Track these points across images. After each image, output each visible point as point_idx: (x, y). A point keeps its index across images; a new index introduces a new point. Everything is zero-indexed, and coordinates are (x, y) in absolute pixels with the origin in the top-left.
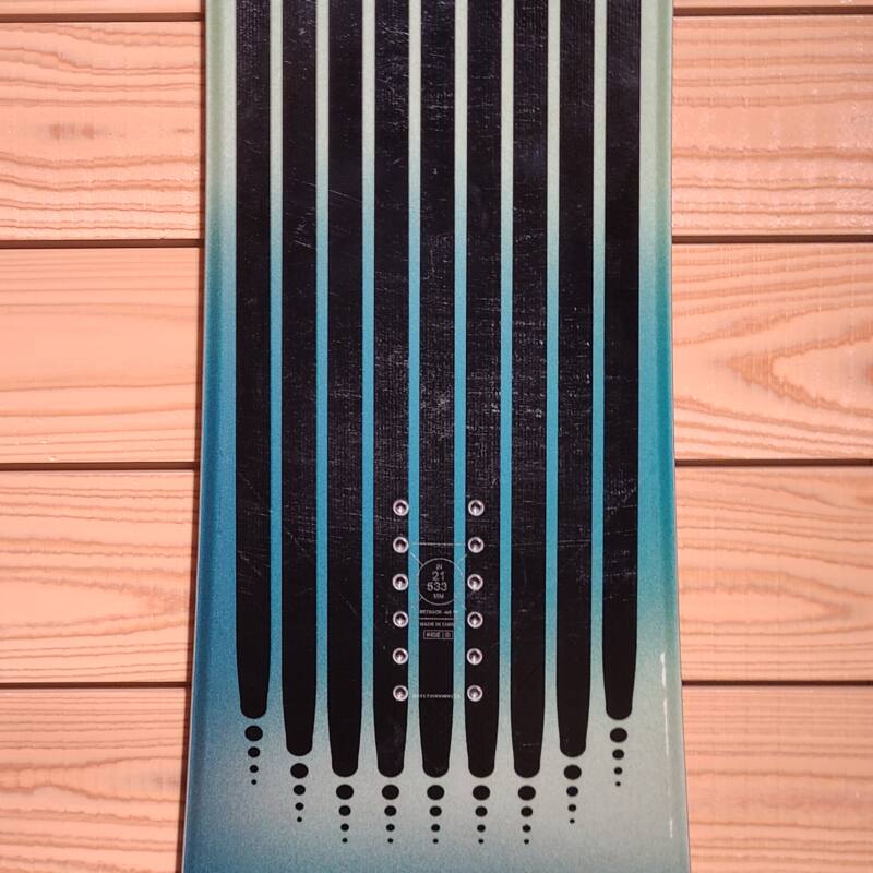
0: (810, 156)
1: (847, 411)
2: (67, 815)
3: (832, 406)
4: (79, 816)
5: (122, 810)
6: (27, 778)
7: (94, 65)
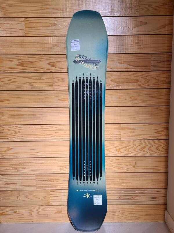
0: (112, 134)
1: (115, 153)
2: (57, 183)
3: (114, 153)
4: (58, 183)
5: (61, 183)
6: (54, 181)
7: (58, 128)
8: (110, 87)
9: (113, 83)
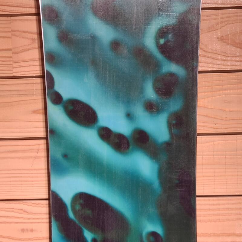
7: (33, 213)
8: (219, 62)
9: (229, 49)
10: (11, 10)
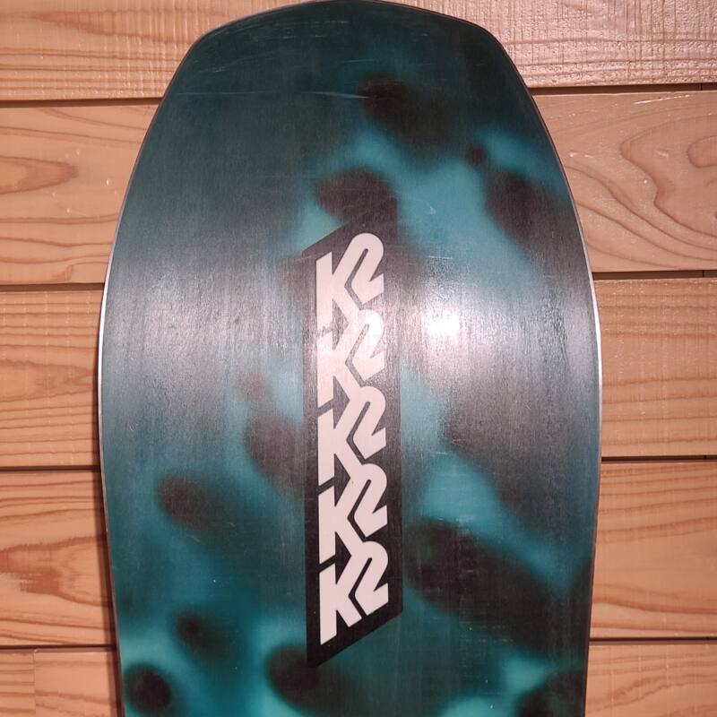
10: (35, 635)
